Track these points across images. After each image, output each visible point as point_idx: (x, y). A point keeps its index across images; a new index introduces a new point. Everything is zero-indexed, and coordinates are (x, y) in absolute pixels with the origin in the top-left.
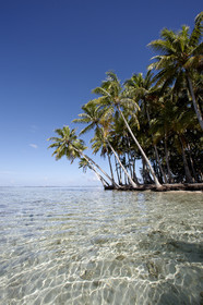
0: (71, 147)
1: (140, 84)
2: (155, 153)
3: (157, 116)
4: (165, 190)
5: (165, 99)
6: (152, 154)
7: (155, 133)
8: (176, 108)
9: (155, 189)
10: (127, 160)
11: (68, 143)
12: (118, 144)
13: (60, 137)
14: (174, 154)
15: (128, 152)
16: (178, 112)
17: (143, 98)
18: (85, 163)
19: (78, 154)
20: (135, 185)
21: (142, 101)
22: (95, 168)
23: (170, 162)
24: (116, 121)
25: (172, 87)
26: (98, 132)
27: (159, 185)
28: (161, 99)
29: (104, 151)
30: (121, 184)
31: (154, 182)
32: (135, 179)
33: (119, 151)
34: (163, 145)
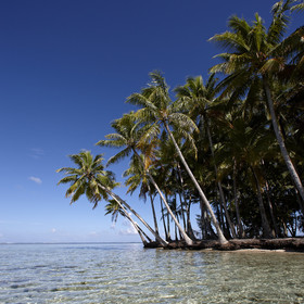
0: (94, 183)
1: (199, 93)
2: (220, 193)
3: (222, 140)
4: (233, 249)
5: (233, 117)
6: (214, 195)
7: (219, 164)
8: (249, 129)
9: (219, 248)
10: (178, 203)
11: (90, 176)
12: (165, 180)
13: (76, 167)
14: (246, 196)
15: (180, 192)
16: (252, 135)
17: (203, 113)
18: (115, 208)
19: (104, 194)
20: (189, 241)
21: (200, 118)
22: (130, 214)
23: (240, 207)
24: (163, 145)
25: (244, 99)
26: (136, 161)
27: (224, 241)
28: (229, 116)
29: (144, 190)
30: (168, 239)
31: (217, 237)
32: (190, 232)
33: (167, 191)
34: (231, 182)
